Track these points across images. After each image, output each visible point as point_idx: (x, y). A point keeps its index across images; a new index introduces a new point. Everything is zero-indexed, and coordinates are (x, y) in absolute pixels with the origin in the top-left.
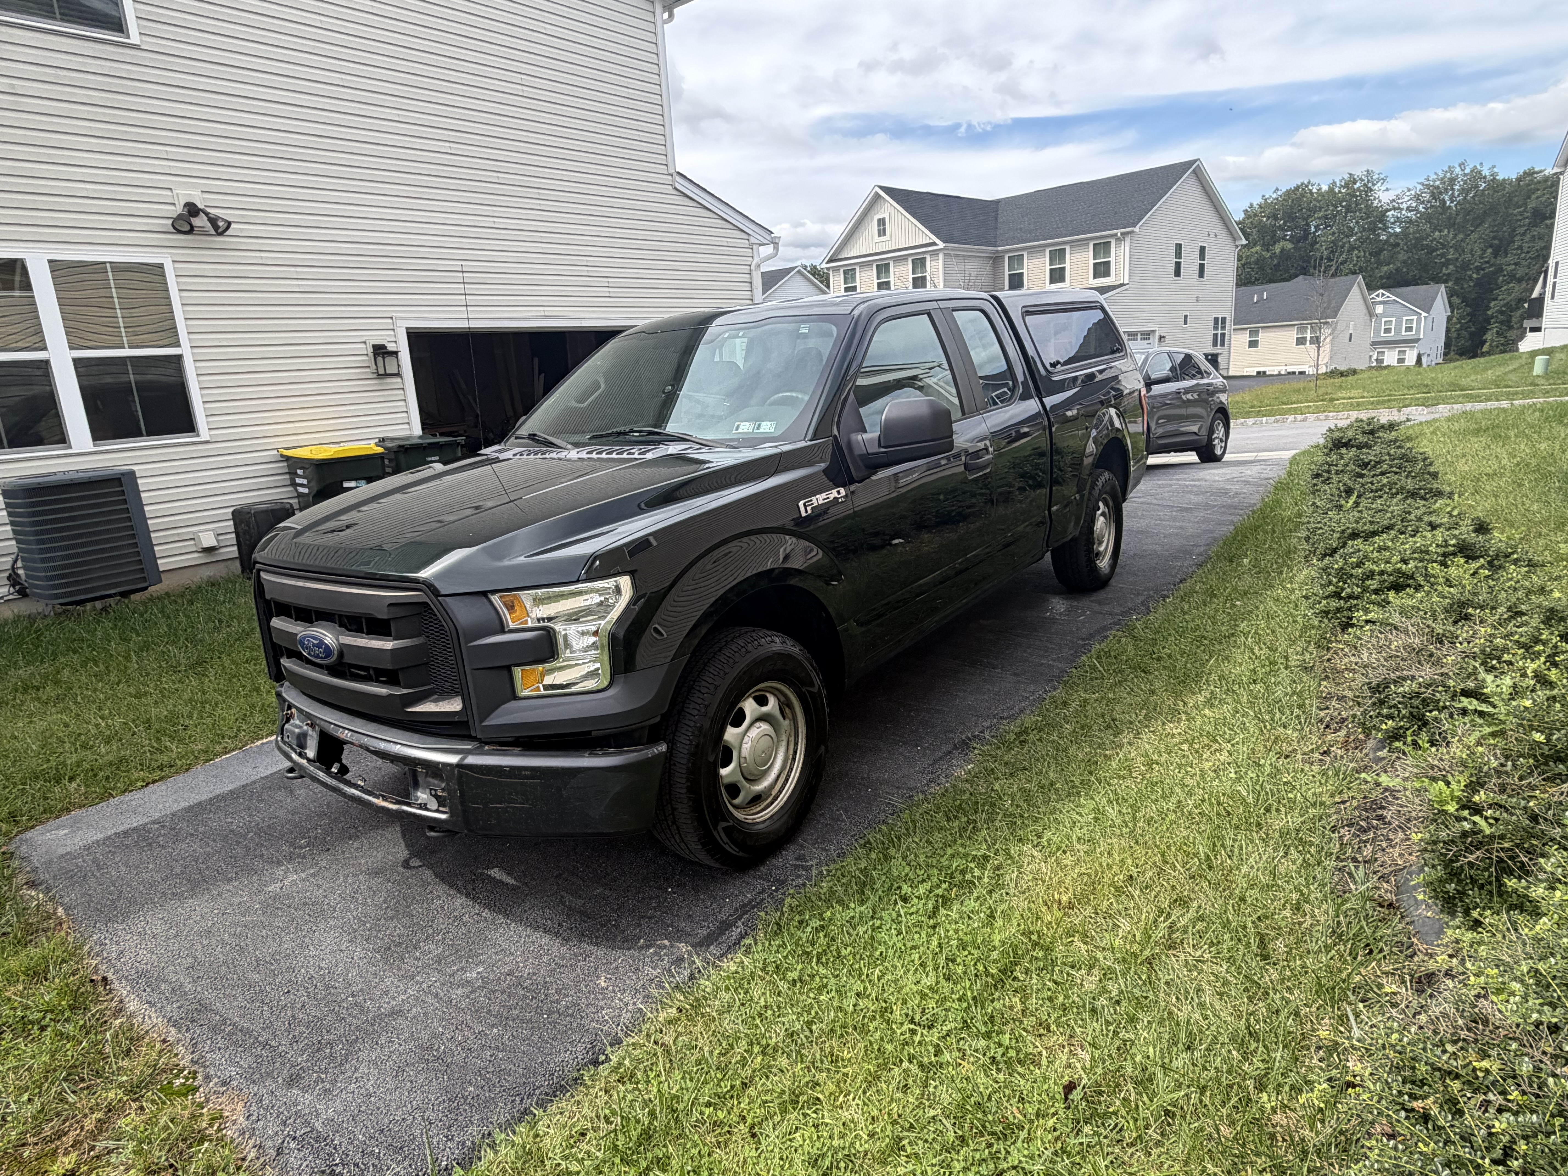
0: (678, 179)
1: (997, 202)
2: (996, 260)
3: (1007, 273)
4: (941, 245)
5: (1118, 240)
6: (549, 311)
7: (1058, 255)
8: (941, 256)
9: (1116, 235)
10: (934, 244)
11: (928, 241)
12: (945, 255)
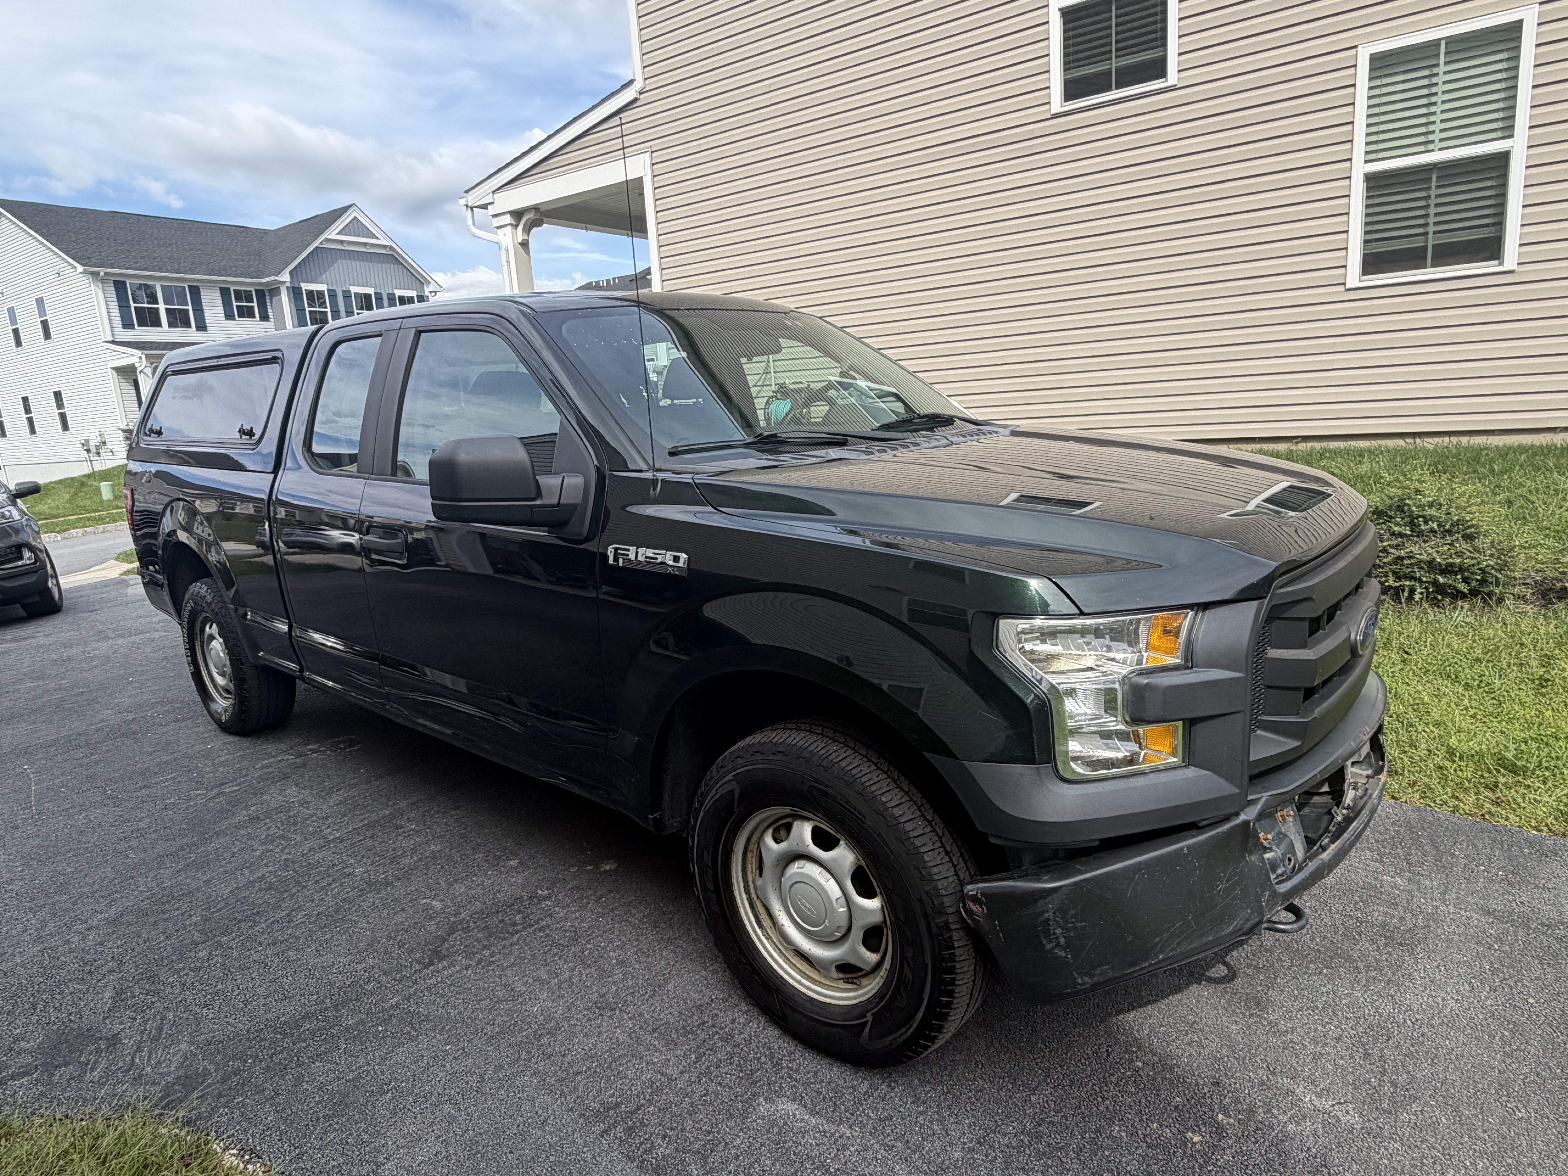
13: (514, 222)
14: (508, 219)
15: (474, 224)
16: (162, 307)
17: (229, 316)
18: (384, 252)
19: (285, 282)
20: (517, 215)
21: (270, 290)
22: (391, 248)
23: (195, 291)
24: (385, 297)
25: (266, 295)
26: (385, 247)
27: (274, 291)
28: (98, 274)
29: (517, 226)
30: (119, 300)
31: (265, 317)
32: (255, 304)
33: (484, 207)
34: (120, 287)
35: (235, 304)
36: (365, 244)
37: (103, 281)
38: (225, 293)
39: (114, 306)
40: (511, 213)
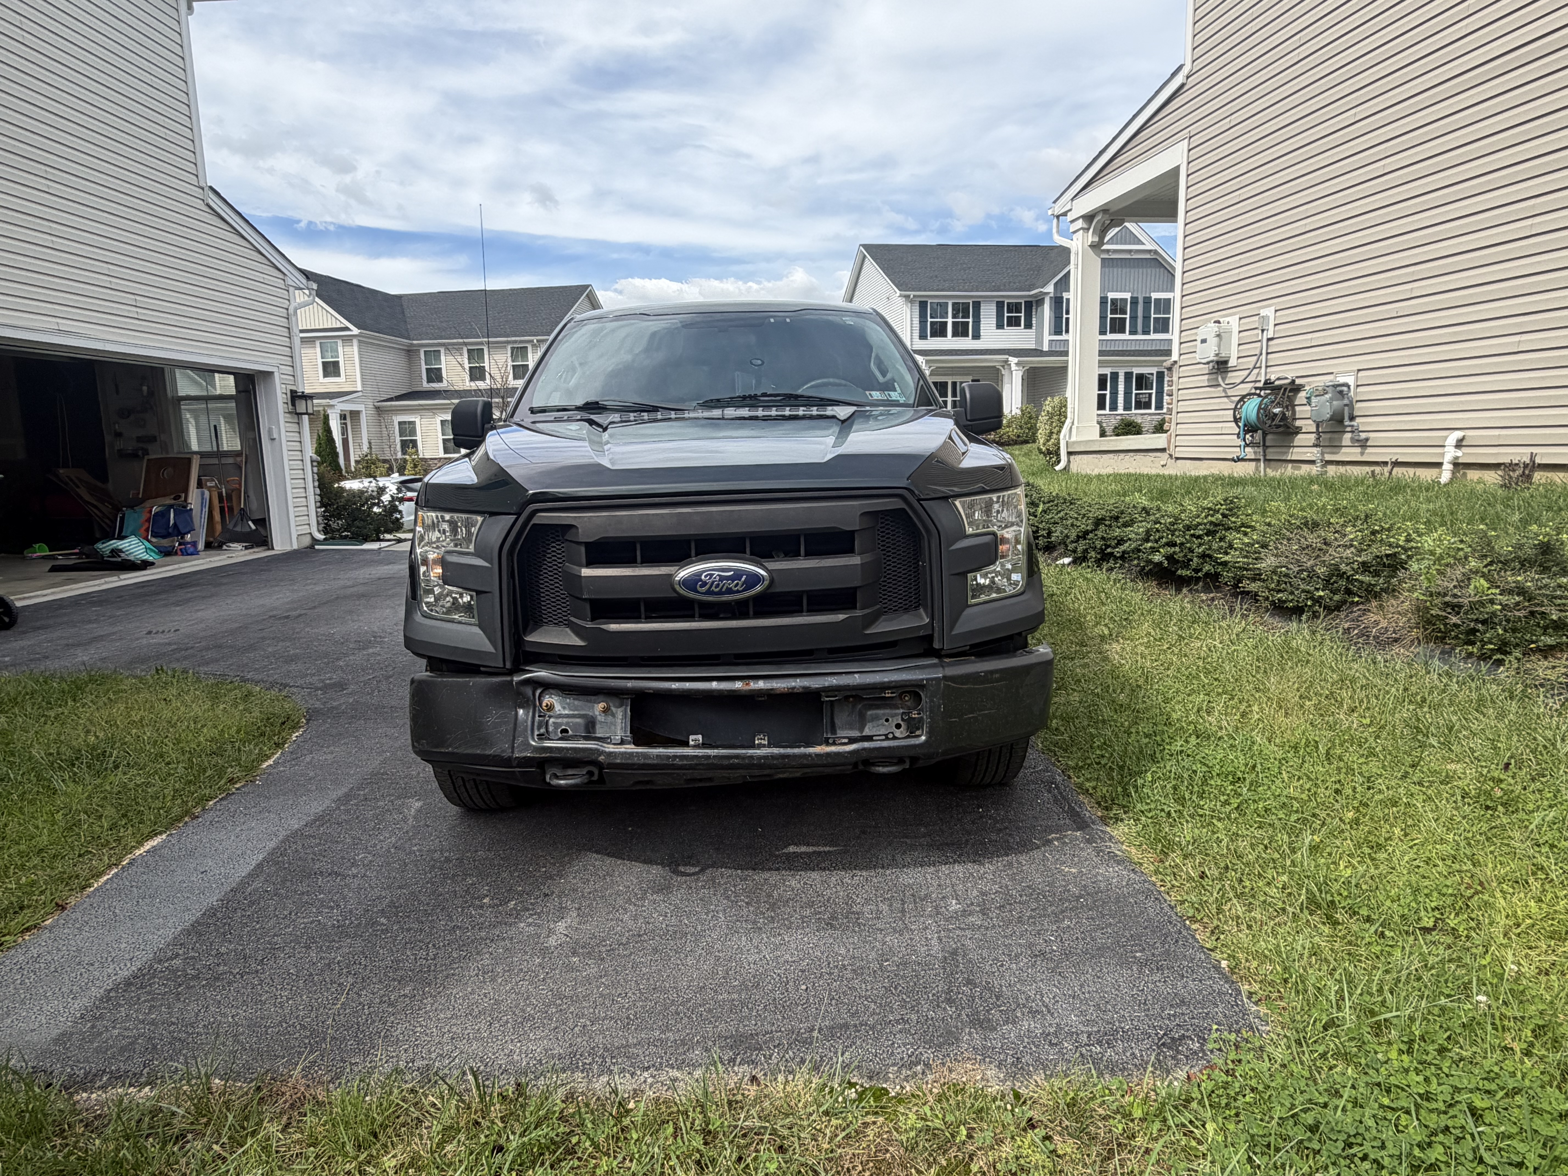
0: (211, 195)
1: (399, 297)
2: (410, 353)
3: (424, 367)
4: (355, 331)
5: (534, 346)
6: (65, 325)
7: (475, 354)
8: (355, 342)
9: (532, 341)
10: (347, 329)
11: (339, 325)
12: (360, 341)
13: (1085, 226)
14: (1080, 224)
15: (1058, 232)
16: (950, 320)
17: (1000, 326)
18: (1148, 256)
19: (1048, 293)
20: (1089, 218)
21: (1037, 301)
22: (1156, 252)
23: (977, 305)
24: (1141, 301)
25: (1032, 305)
26: (1150, 251)
27: (1040, 302)
28: (909, 296)
29: (1088, 229)
30: (920, 317)
31: (1028, 326)
32: (1022, 315)
33: (1065, 214)
34: (923, 305)
35: (1006, 315)
36: (1130, 251)
37: (912, 302)
38: (1000, 305)
39: (916, 321)
40: (1083, 217)
